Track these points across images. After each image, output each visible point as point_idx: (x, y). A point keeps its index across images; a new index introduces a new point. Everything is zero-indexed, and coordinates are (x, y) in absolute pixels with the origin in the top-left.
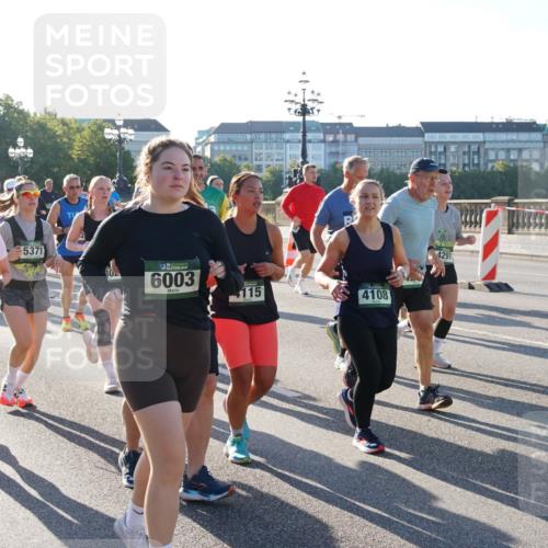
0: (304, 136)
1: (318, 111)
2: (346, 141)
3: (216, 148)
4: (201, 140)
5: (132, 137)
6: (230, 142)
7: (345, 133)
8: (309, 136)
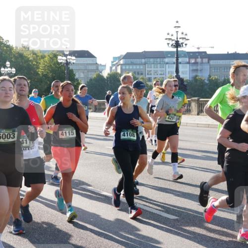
0: (177, 60)
1: (186, 44)
2: (202, 63)
3: (124, 67)
4: (115, 63)
5: (74, 61)
6: (132, 64)
7: (202, 58)
8: (180, 60)
